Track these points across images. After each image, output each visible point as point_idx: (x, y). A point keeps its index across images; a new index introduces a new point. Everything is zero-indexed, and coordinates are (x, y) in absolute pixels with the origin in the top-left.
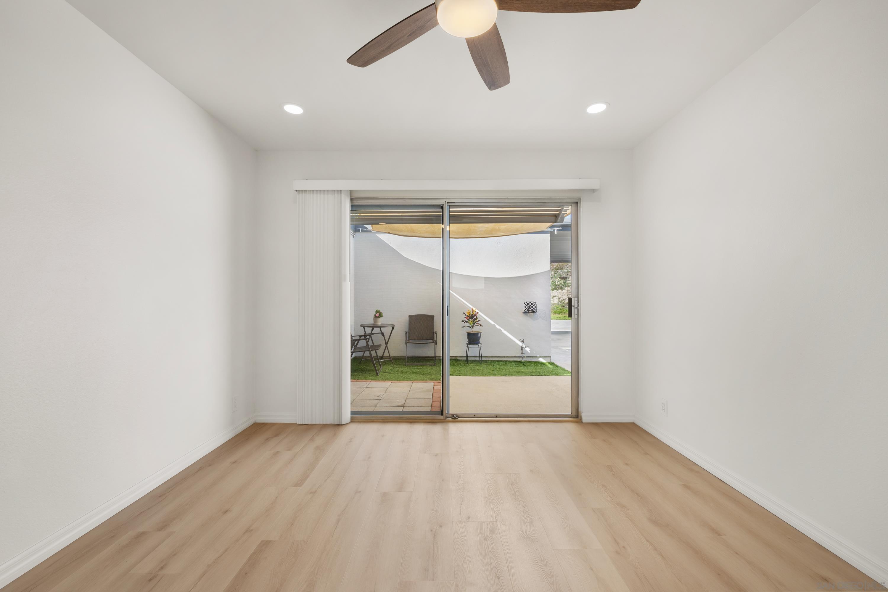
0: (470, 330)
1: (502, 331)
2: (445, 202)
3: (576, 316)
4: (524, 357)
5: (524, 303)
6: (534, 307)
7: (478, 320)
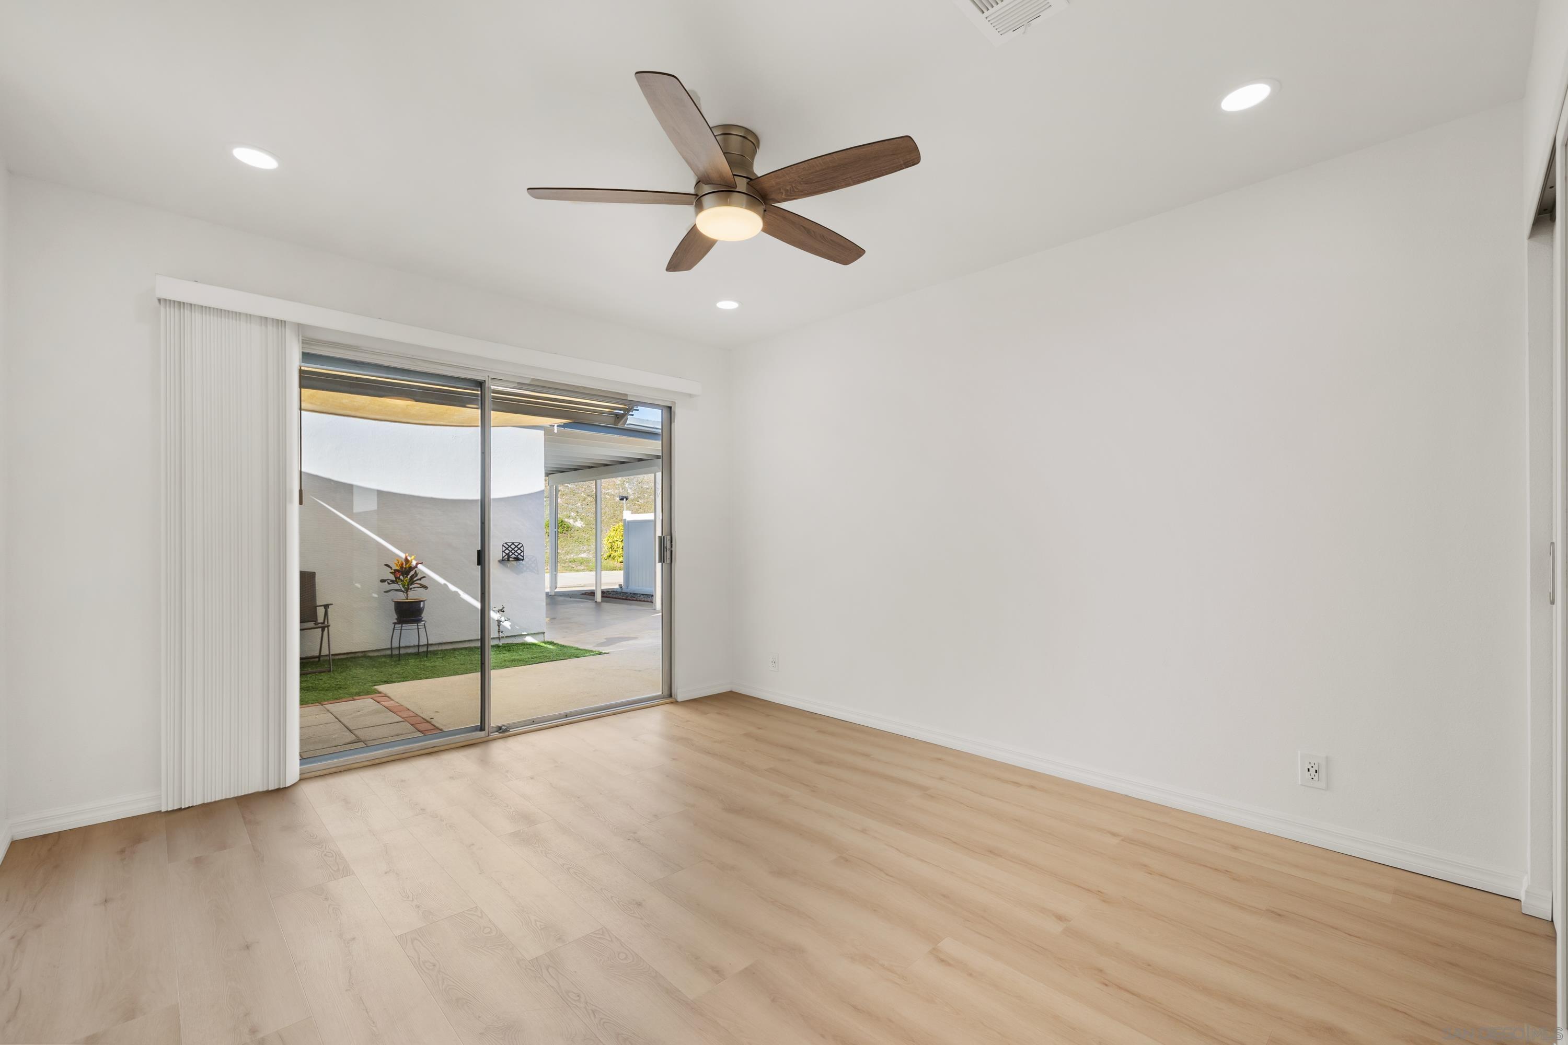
0: (401, 597)
1: (460, 595)
2: (488, 376)
3: (669, 561)
4: (503, 637)
5: (503, 545)
6: (519, 551)
7: (419, 577)
